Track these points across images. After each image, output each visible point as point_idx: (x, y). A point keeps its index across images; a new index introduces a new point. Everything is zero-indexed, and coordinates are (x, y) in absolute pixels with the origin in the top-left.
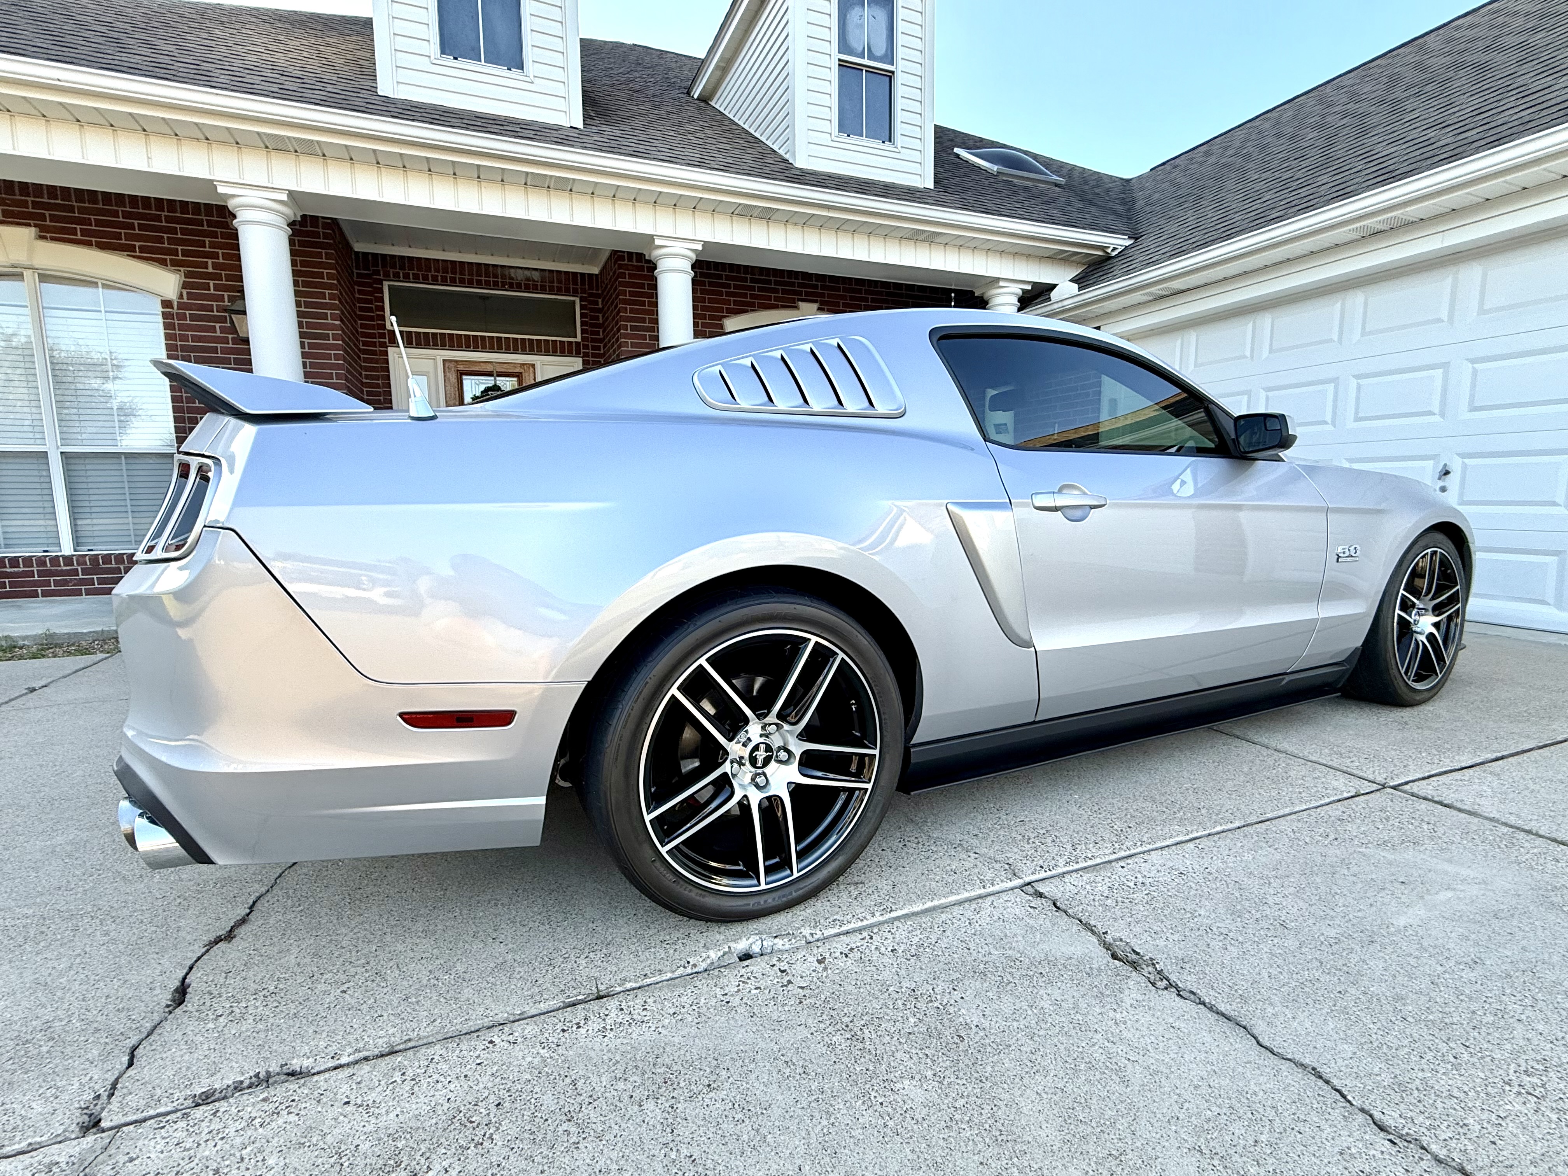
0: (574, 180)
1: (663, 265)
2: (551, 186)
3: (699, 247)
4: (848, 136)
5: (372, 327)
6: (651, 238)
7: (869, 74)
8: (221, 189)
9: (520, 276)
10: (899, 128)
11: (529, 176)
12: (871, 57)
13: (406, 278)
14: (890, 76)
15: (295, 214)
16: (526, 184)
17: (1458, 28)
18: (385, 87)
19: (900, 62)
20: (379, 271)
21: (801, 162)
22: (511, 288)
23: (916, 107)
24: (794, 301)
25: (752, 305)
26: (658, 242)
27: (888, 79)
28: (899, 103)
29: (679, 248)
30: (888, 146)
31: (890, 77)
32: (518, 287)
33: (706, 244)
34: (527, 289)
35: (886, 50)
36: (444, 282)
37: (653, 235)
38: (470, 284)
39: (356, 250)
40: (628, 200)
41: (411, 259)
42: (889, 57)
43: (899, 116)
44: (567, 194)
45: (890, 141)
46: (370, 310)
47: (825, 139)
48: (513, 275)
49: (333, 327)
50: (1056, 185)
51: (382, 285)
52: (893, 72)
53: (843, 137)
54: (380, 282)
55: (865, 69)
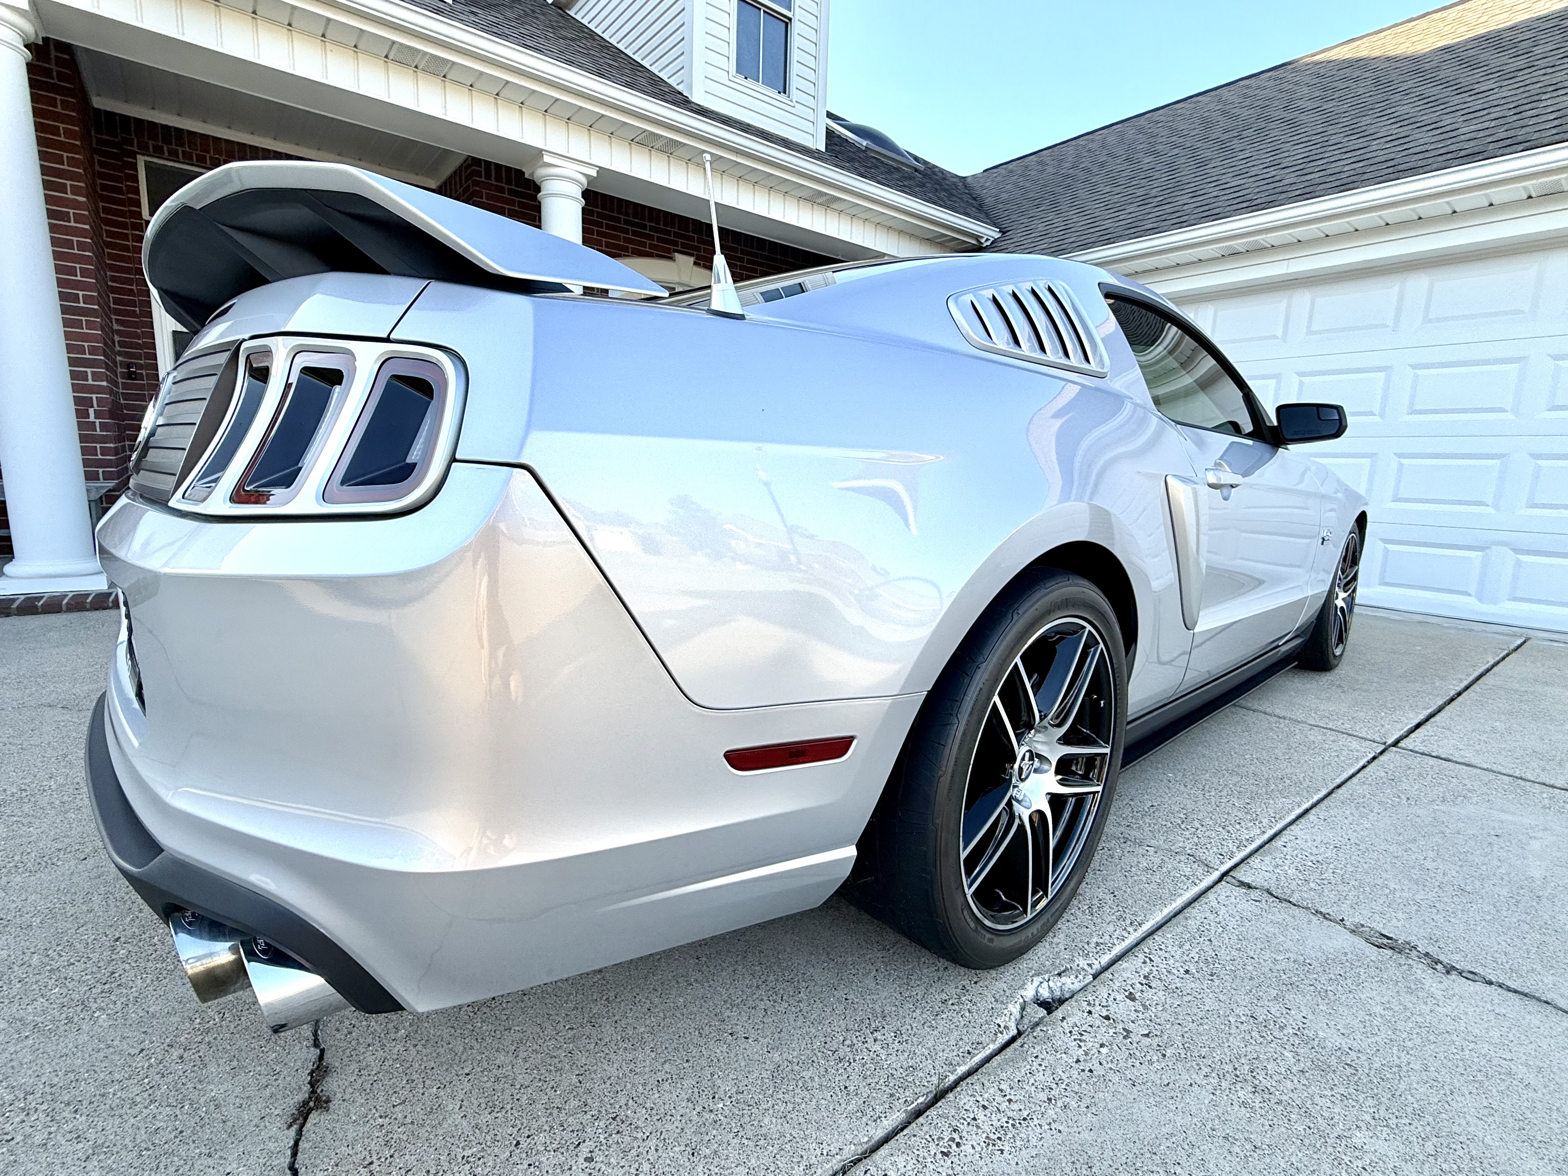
0: (454, 63)
1: (549, 187)
2: (421, 67)
3: (593, 173)
4: (746, 78)
5: (121, 214)
6: (540, 152)
7: (766, 15)
10: (794, 82)
11: (395, 46)
13: (173, 156)
14: (787, 22)
15: (37, 35)
16: (386, 57)
17: (1247, 87)
19: (797, 10)
20: (132, 140)
21: (697, 98)
23: (811, 62)
24: (669, 251)
25: (626, 249)
26: (547, 159)
27: (784, 24)
28: (795, 55)
29: (570, 170)
30: (782, 97)
31: (787, 24)
33: (601, 170)
37: (542, 150)
39: (96, 106)
40: (513, 102)
41: (179, 131)
43: (795, 68)
44: (438, 80)
45: (785, 92)
46: (119, 191)
47: (723, 77)
49: (76, 205)
50: (916, 170)
51: (136, 159)
52: (790, 19)
53: (740, 79)
54: (134, 155)
55: (763, 8)
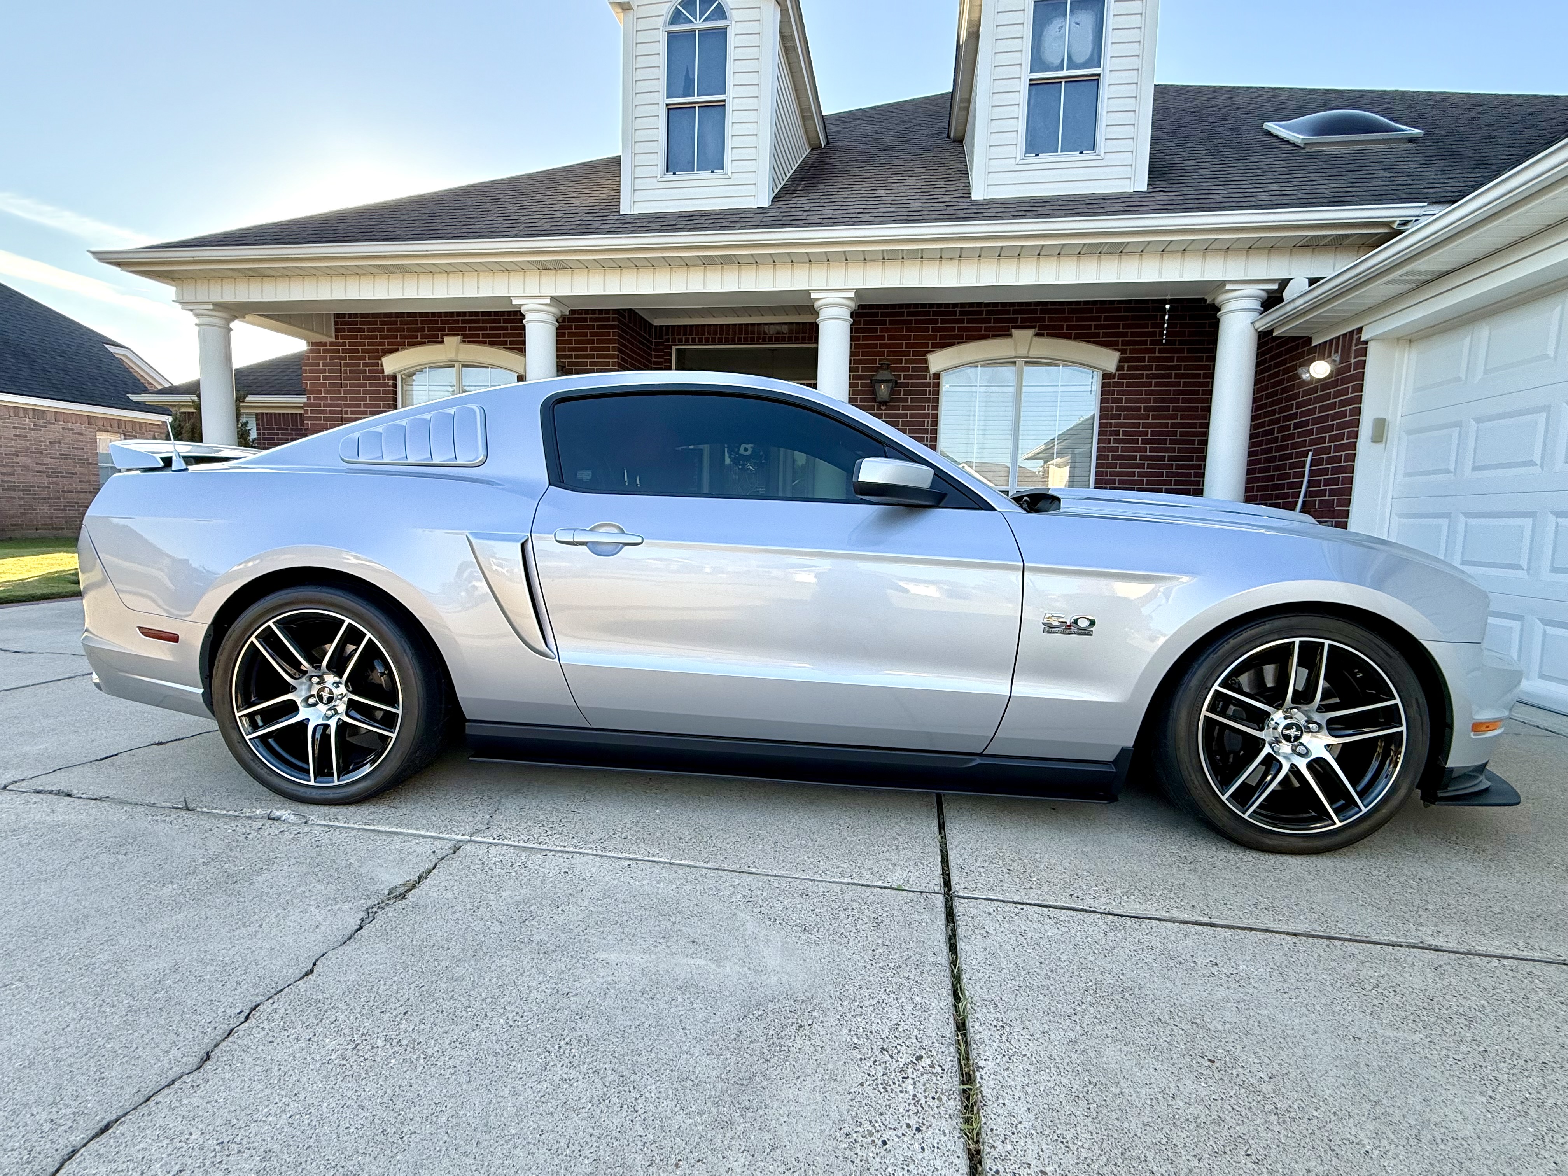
1: (822, 315)
3: (853, 295)
4: (1038, 155)
6: (809, 293)
7: (1068, 84)
8: (515, 302)
9: (772, 331)
10: (1104, 134)
12: (1072, 65)
13: (687, 342)
14: (1095, 79)
16: (704, 264)
18: (626, 208)
19: (1109, 62)
20: (669, 339)
21: (978, 194)
22: (764, 341)
24: (1007, 329)
26: (813, 296)
27: (1092, 83)
28: (1105, 107)
29: (833, 297)
30: (1087, 155)
31: (1095, 81)
32: (770, 340)
33: (858, 291)
34: (777, 340)
35: (1092, 54)
36: (714, 342)
37: (810, 290)
38: (733, 342)
39: (654, 324)
42: (1096, 59)
43: (1105, 120)
45: (1090, 149)
47: (1010, 164)
48: (767, 331)
50: (1411, 140)
51: (671, 349)
53: (1030, 159)
54: (670, 347)
55: (1063, 80)
